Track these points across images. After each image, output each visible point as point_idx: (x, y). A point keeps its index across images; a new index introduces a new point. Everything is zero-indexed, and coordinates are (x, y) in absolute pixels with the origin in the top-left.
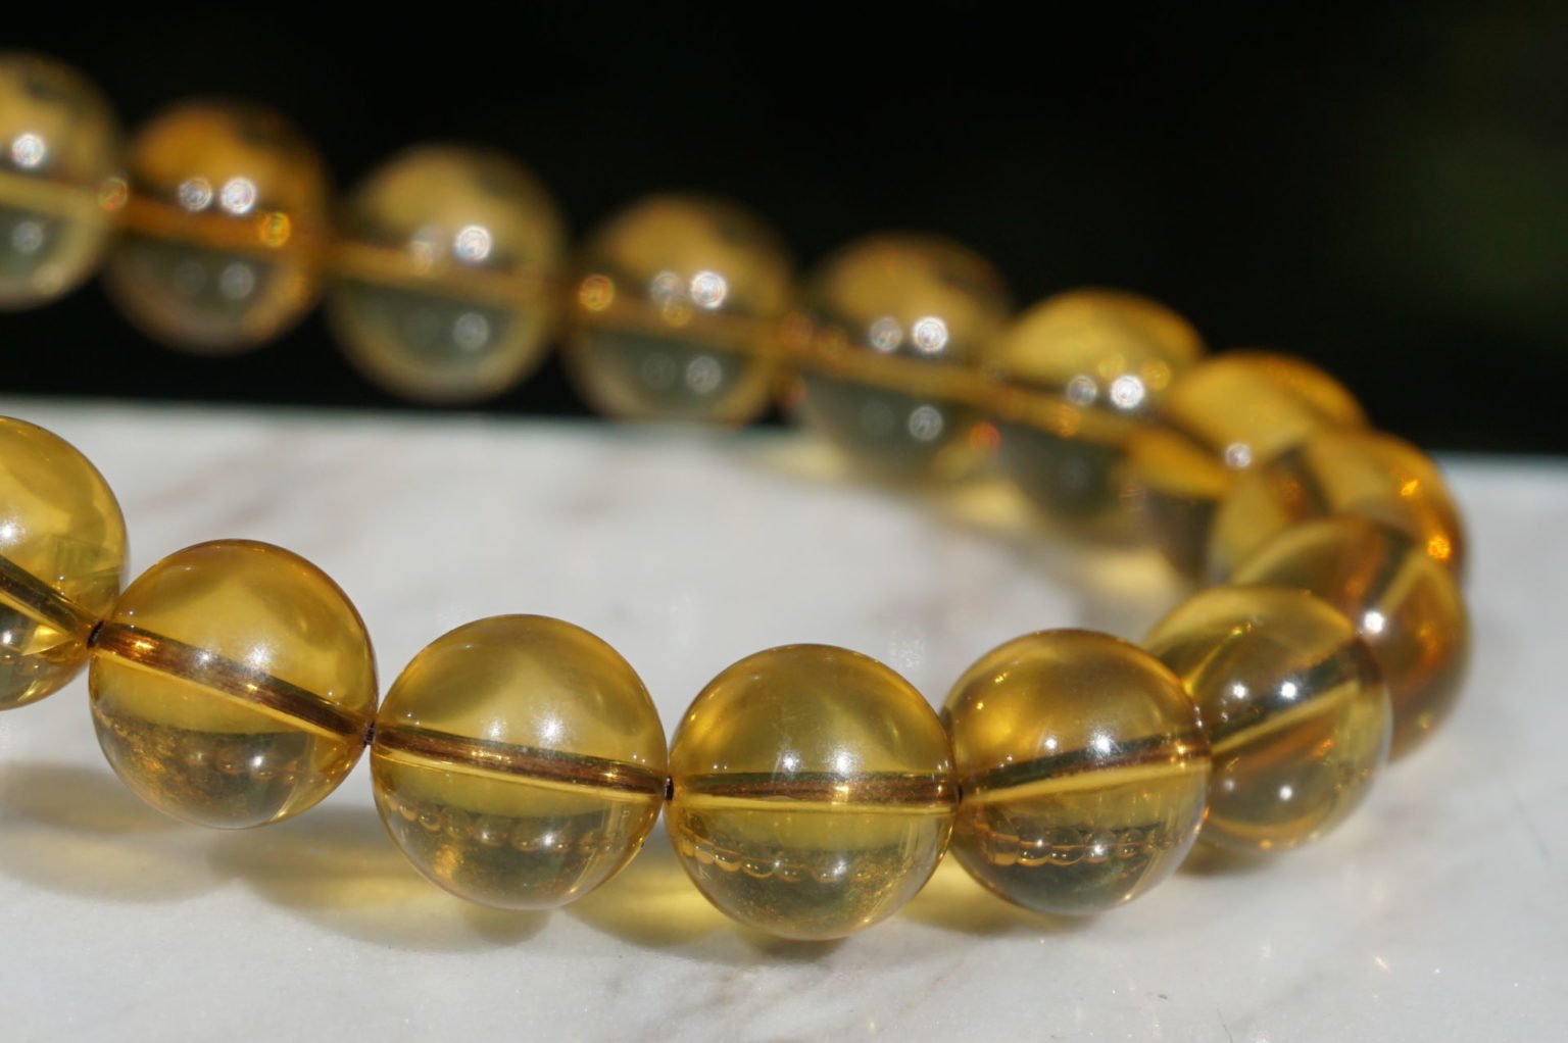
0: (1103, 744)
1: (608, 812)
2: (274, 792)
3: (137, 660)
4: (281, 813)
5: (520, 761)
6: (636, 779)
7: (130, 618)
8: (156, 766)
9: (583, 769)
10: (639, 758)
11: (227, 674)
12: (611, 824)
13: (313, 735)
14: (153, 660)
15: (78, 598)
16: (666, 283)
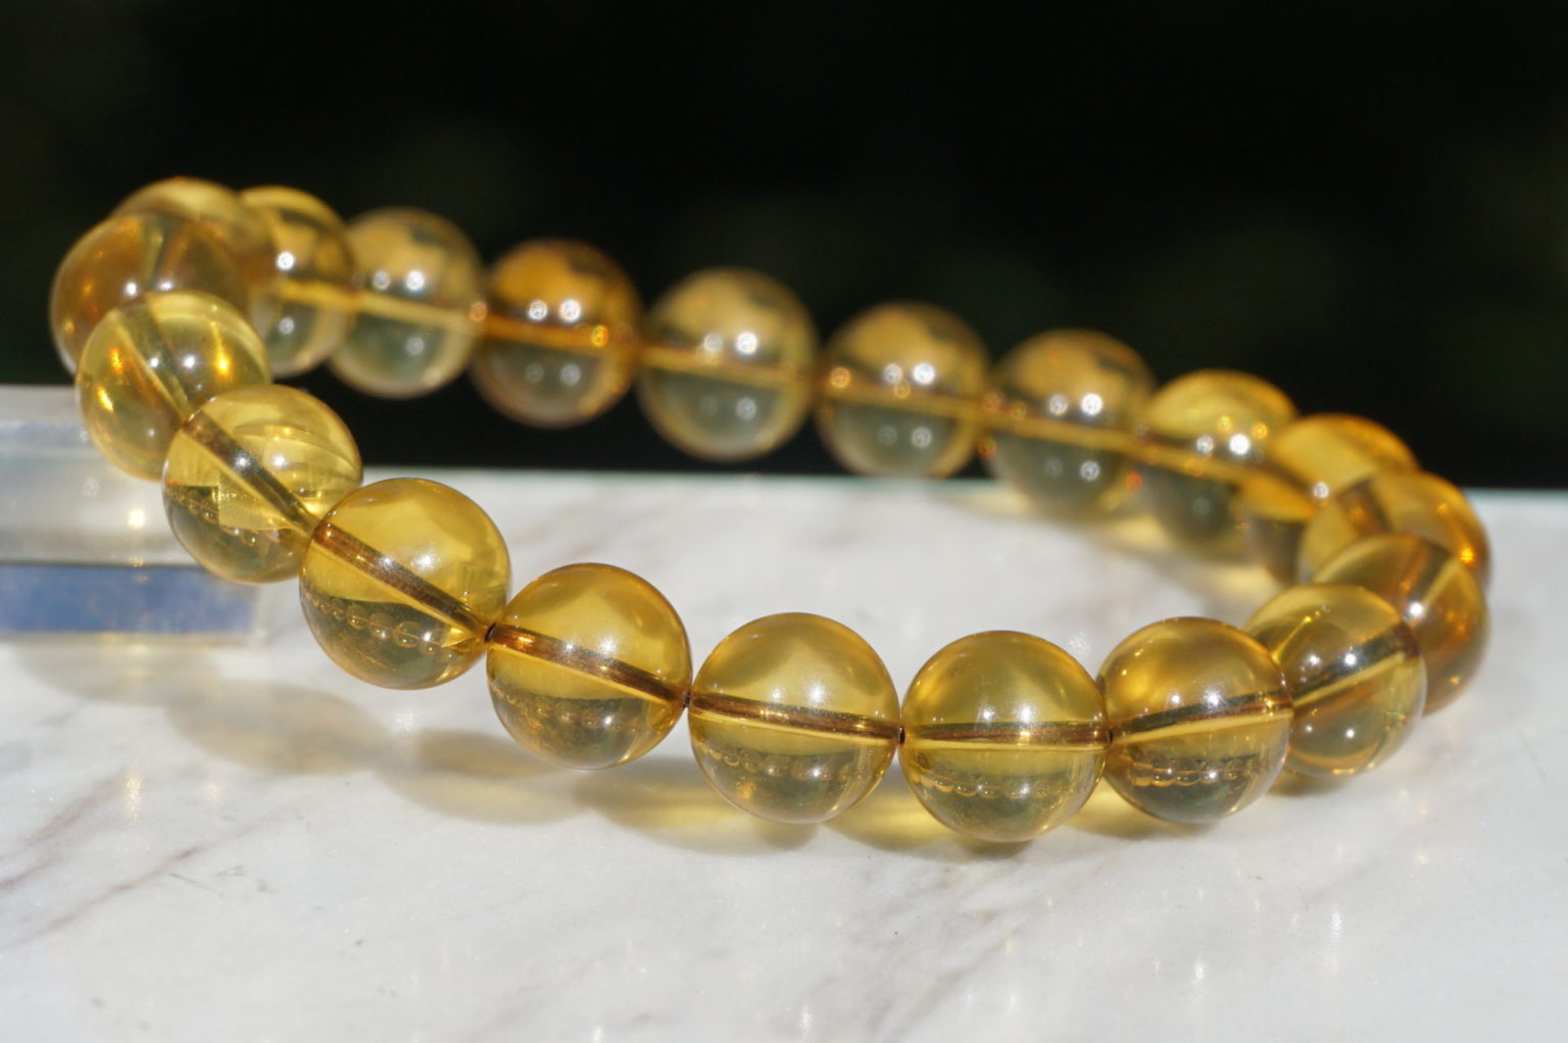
0: (1213, 699)
1: (859, 751)
2: (621, 741)
3: (522, 651)
4: (626, 757)
5: (795, 717)
6: (878, 729)
7: (515, 620)
8: (537, 724)
9: (841, 723)
10: (879, 713)
11: (585, 659)
12: (861, 761)
13: (648, 702)
14: (532, 650)
15: (478, 606)
16: (893, 373)
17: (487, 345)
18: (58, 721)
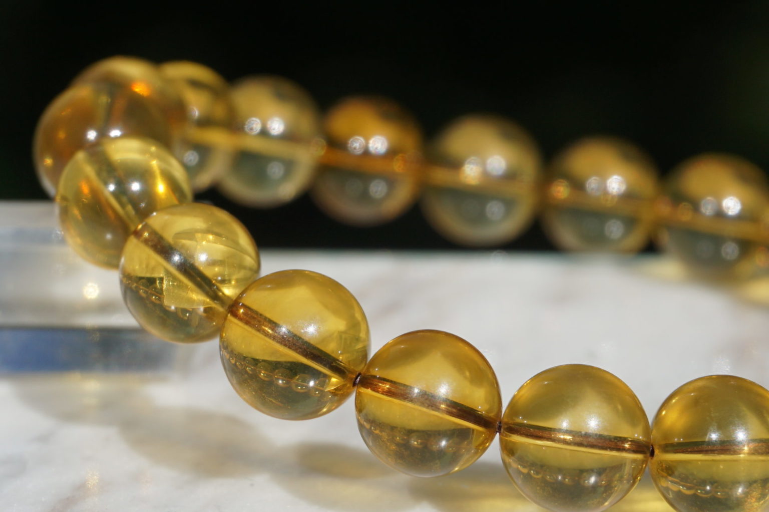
1: (625, 464)
2: (454, 458)
3: (382, 394)
4: (457, 469)
5: (578, 439)
6: (640, 447)
7: (376, 372)
8: (393, 447)
9: (614, 443)
10: (638, 435)
11: (428, 400)
12: (627, 470)
13: (473, 430)
14: (389, 393)
15: (349, 362)
17: (324, 170)
18: (44, 439)
